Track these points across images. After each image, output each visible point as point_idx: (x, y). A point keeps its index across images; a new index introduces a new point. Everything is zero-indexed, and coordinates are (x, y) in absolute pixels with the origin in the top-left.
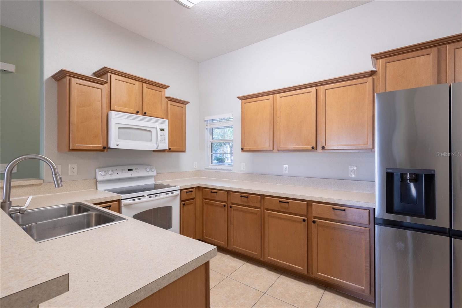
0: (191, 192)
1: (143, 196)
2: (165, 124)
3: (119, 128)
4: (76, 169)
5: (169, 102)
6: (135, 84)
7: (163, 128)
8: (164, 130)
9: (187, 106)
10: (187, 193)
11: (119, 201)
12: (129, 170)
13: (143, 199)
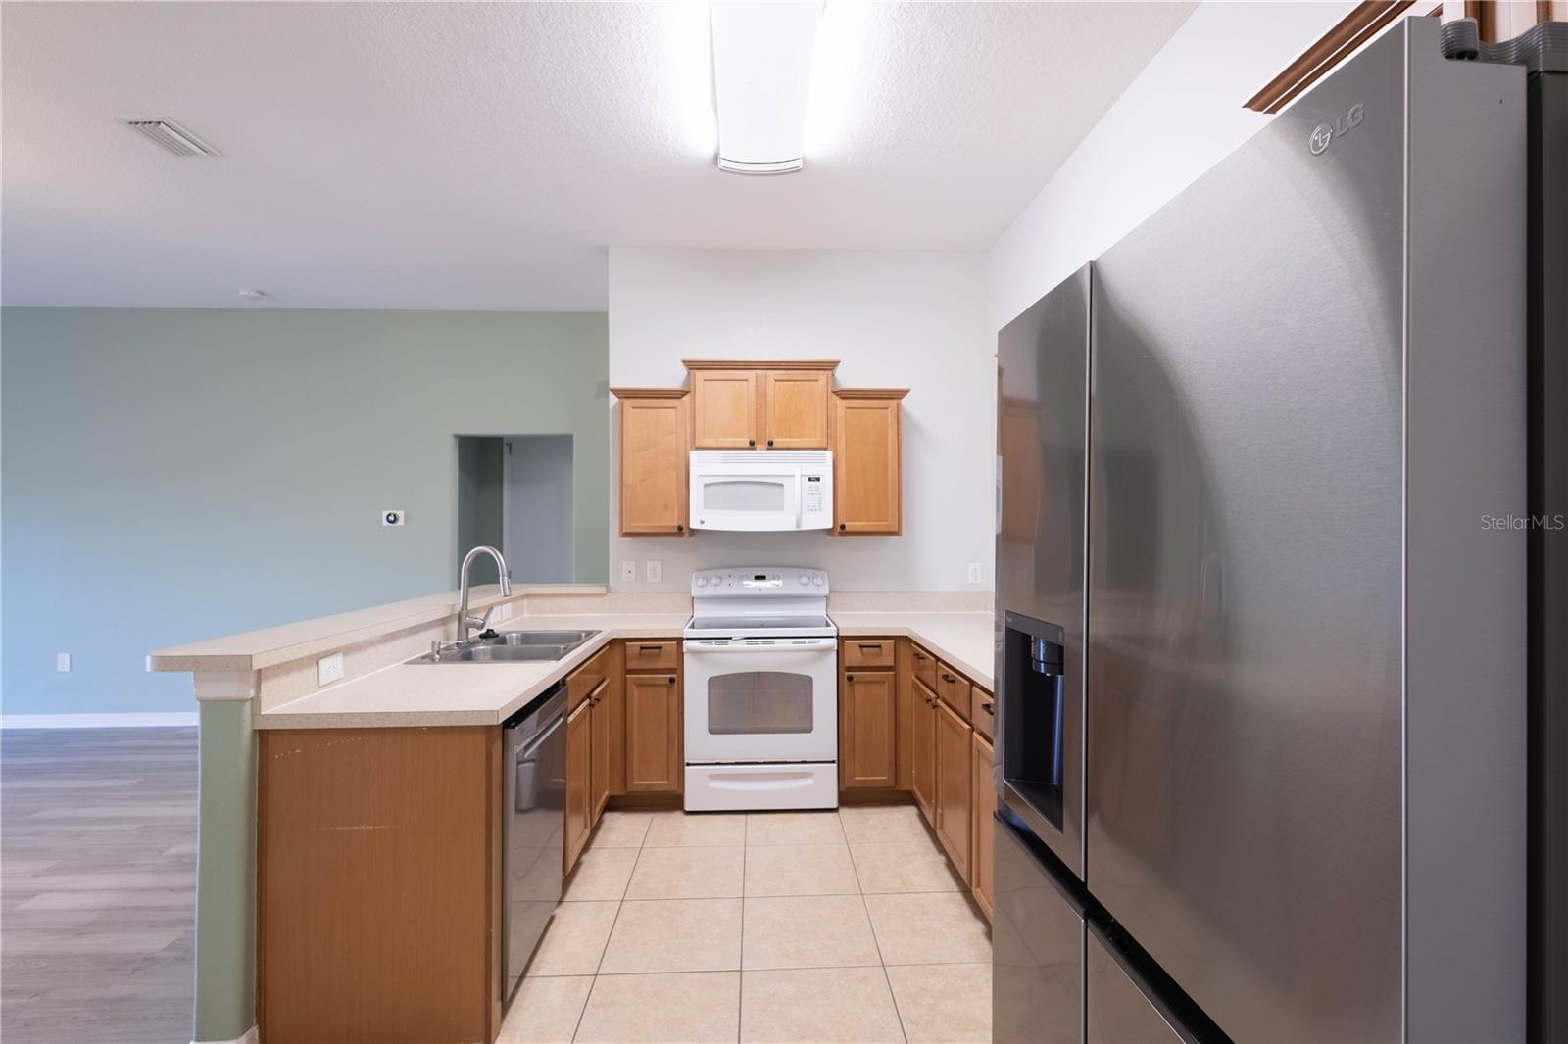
0: (877, 649)
1: (730, 638)
2: (822, 464)
3: (706, 485)
4: (659, 571)
5: (841, 403)
6: (746, 380)
7: (814, 474)
8: (818, 479)
9: (904, 401)
10: (865, 650)
11: (680, 640)
12: (757, 578)
13: (731, 645)
